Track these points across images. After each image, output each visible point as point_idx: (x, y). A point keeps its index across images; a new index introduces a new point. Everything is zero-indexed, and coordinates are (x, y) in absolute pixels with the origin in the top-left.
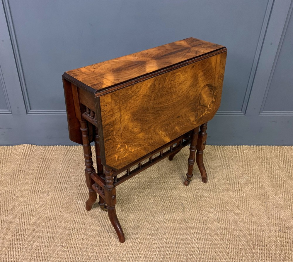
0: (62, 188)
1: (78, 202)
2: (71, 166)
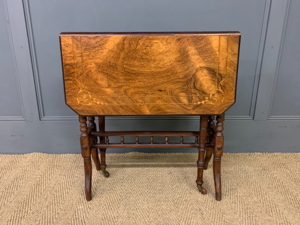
0: (63, 193)
1: (78, 208)
2: (77, 171)
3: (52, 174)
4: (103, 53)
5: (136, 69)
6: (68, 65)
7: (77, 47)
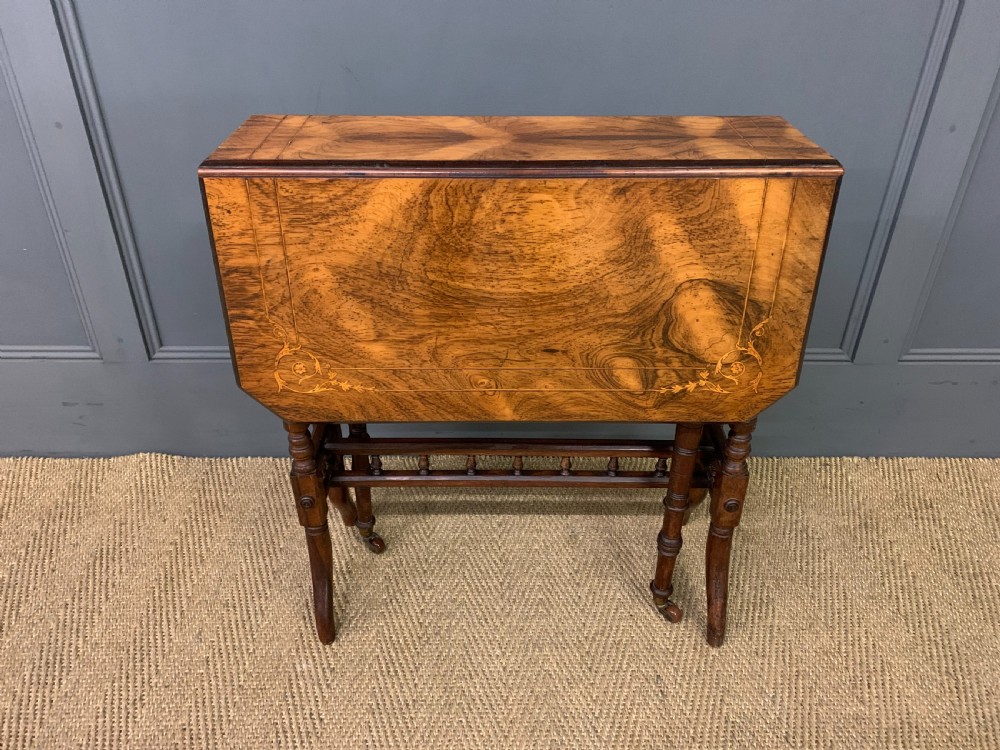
3: (208, 540)
4: (357, 236)
5: (470, 286)
6: (236, 270)
7: (264, 215)
